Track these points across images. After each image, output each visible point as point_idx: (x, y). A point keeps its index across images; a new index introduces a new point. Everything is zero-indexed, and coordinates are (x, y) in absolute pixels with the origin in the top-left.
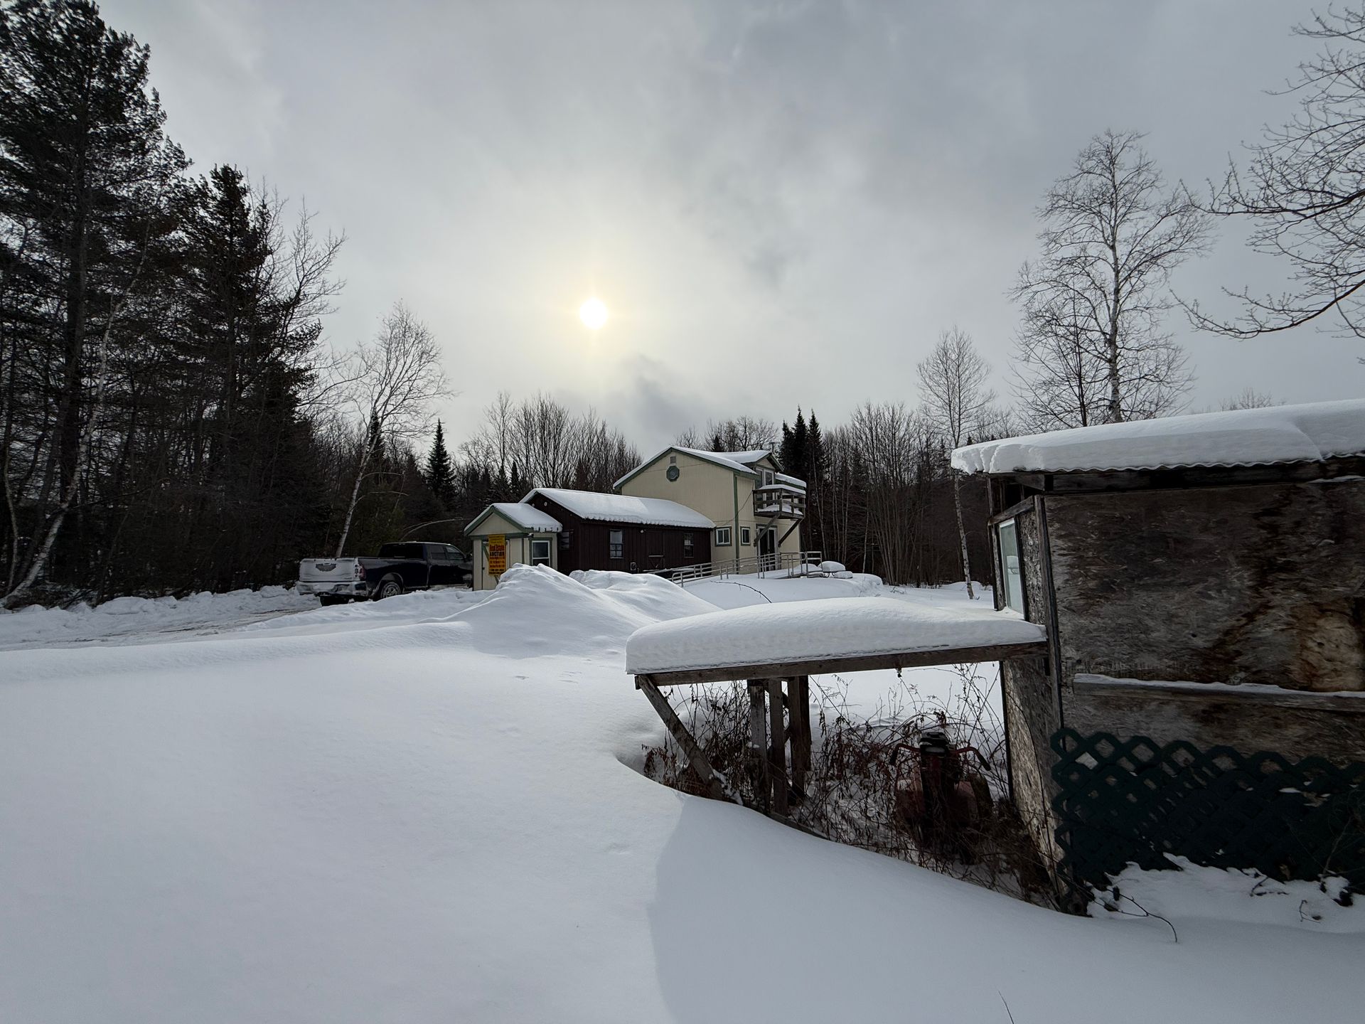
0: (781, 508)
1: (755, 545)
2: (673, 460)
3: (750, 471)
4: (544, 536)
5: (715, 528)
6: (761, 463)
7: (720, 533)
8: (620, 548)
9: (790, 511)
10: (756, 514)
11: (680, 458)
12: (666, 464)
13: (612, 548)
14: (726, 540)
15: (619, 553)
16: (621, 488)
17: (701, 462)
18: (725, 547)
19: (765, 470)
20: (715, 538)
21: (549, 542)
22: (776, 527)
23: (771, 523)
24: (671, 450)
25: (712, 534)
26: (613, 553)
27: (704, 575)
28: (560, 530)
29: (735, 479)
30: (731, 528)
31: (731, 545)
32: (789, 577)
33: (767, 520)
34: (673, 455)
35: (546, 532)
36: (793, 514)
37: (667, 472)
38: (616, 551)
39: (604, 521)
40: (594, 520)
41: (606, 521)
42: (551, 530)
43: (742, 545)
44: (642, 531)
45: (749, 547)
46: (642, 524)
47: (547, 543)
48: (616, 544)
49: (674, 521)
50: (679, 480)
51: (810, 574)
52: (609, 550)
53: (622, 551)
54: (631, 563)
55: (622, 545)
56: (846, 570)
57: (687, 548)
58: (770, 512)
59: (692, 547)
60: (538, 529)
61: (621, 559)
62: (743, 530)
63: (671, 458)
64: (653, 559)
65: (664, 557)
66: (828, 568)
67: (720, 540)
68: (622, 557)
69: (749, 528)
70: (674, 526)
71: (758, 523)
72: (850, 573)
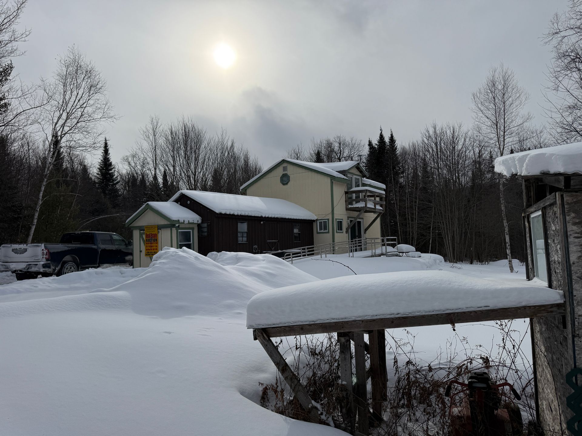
0: (366, 205)
1: (347, 232)
2: (285, 169)
3: (343, 177)
4: (188, 226)
5: (317, 220)
6: (350, 171)
7: (321, 223)
8: (245, 235)
9: (373, 207)
10: (347, 209)
11: (291, 168)
12: (280, 172)
13: (239, 235)
14: (325, 229)
15: (245, 239)
16: (246, 190)
17: (307, 171)
18: (324, 234)
19: (354, 176)
20: (316, 227)
21: (191, 231)
22: (362, 219)
23: (359, 215)
24: (284, 161)
25: (314, 224)
26: (240, 239)
27: (308, 255)
28: (200, 222)
29: (332, 183)
30: (328, 219)
31: (328, 232)
32: (372, 256)
33: (356, 214)
34: (285, 165)
35: (189, 223)
36: (375, 209)
37: (281, 178)
38: (242, 237)
39: (233, 215)
40: (225, 214)
41: (235, 215)
42: (193, 222)
43: (337, 232)
44: (262, 223)
45: (342, 234)
46: (262, 217)
47: (190, 232)
48: (242, 232)
49: (286, 215)
50: (289, 184)
51: (388, 254)
52: (237, 237)
53: (247, 237)
54: (254, 246)
55: (247, 233)
56: (416, 251)
57: (296, 235)
58: (358, 207)
59: (299, 234)
60: (183, 221)
61: (246, 243)
62: (338, 221)
63: (283, 167)
64: (270, 243)
65: (278, 241)
66: (402, 249)
67: (321, 229)
68: (247, 241)
69: (342, 219)
70: (286, 218)
71: (349, 216)
72: (419, 253)
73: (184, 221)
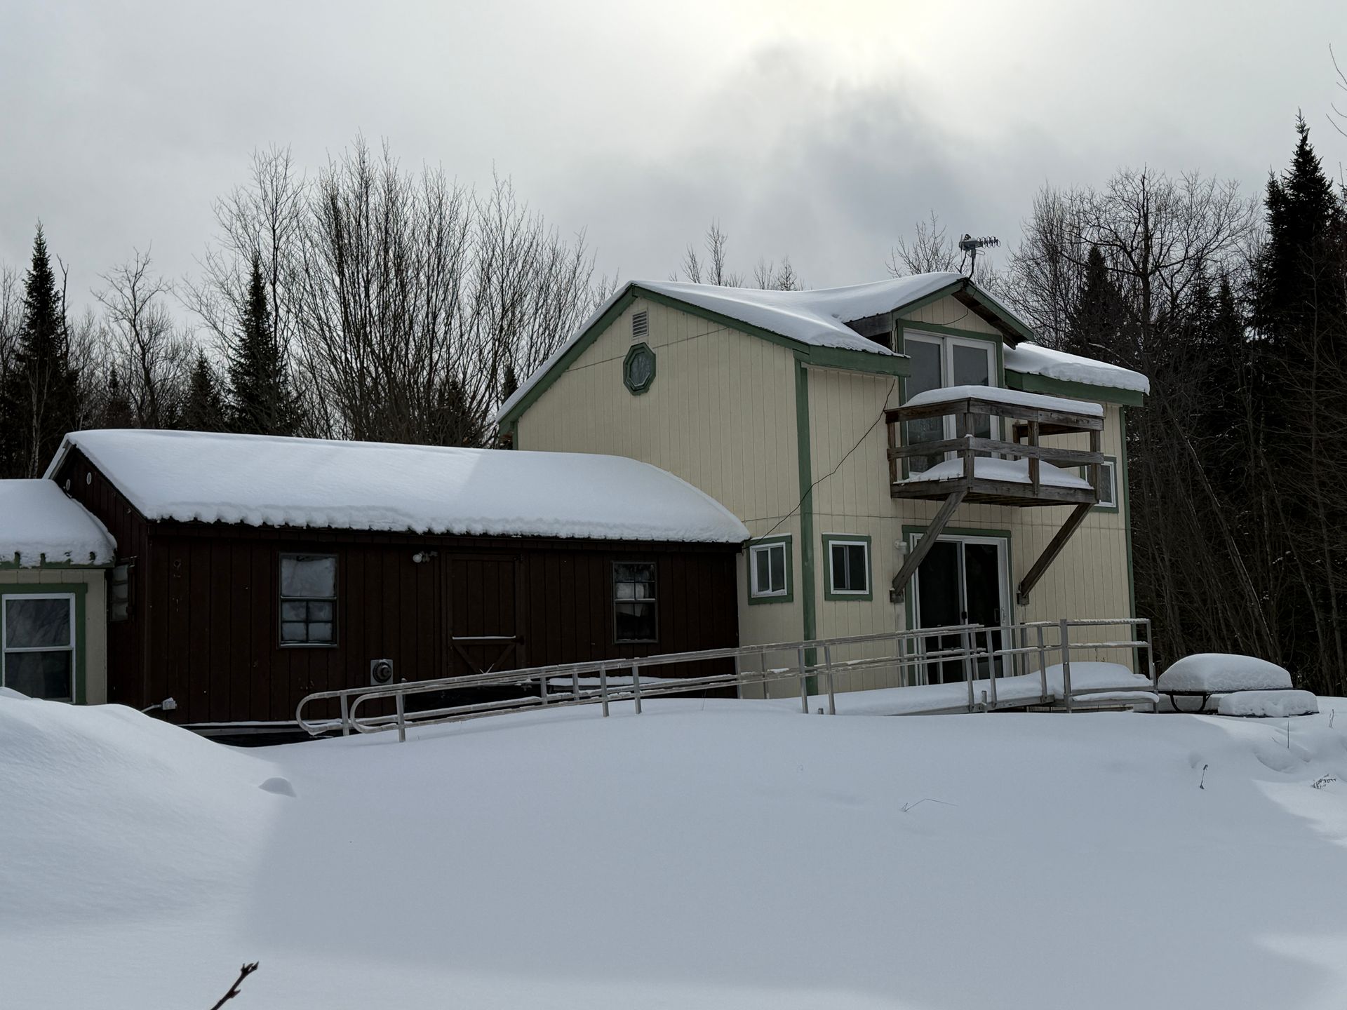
0: (968, 468)
1: (897, 595)
2: (640, 325)
3: (875, 347)
4: (34, 578)
5: (748, 543)
6: (927, 316)
7: (762, 555)
8: (325, 613)
9: (1022, 477)
10: (899, 492)
11: (658, 318)
12: (620, 338)
13: (287, 612)
14: (778, 584)
15: (322, 631)
16: (514, 424)
17: (713, 327)
18: (777, 608)
19: (951, 342)
20: (749, 573)
21: (72, 597)
22: (1006, 534)
23: (939, 518)
24: (633, 292)
25: (741, 560)
26: (288, 630)
28: (103, 557)
29: (802, 375)
30: (789, 540)
31: (789, 598)
33: (931, 509)
34: (639, 307)
35: (44, 564)
36: (1034, 484)
37: (626, 363)
38: (307, 621)
39: (243, 527)
40: (196, 524)
41: (250, 528)
42: (65, 558)
43: (828, 597)
44: (418, 558)
45: (867, 604)
46: (411, 533)
47: (68, 600)
48: (308, 601)
49: (557, 521)
50: (654, 387)
51: (1078, 698)
52: (273, 622)
53: (333, 622)
54: (374, 663)
55: (333, 602)
56: (1295, 688)
57: (627, 610)
58: (936, 482)
59: (649, 606)
60: (11, 558)
61: (328, 649)
62: (835, 549)
63: (635, 317)
64: (467, 646)
65: (520, 640)
66: (1196, 678)
67: (763, 585)
68: (333, 640)
69: (868, 539)
70: (556, 538)
71: (911, 522)
72: (1305, 697)
73: (18, 554)
